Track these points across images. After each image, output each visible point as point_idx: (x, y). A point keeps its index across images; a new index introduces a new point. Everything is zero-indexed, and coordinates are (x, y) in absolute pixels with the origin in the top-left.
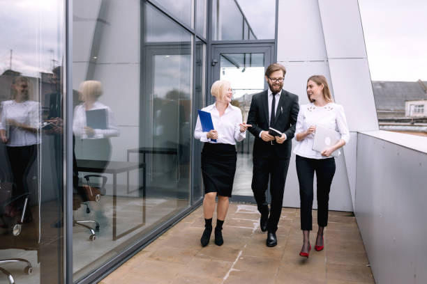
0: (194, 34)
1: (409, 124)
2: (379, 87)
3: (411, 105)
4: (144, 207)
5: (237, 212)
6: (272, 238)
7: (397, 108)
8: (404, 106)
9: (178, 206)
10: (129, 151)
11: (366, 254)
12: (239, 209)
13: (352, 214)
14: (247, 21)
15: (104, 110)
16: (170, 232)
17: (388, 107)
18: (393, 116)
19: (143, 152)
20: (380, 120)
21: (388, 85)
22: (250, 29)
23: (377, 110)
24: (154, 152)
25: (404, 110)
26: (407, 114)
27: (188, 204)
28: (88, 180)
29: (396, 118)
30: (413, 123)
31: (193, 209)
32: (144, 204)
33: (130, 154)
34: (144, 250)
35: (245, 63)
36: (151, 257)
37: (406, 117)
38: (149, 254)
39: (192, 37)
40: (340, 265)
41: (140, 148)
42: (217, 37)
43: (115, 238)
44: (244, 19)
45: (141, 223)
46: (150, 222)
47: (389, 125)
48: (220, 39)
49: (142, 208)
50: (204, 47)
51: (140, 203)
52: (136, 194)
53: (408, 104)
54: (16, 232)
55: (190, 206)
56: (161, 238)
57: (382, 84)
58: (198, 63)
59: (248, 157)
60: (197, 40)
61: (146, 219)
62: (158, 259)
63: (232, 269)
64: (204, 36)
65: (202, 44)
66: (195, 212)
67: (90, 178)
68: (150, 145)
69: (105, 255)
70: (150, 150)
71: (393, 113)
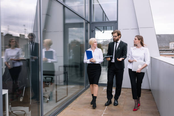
0: (85, 20)
1: (171, 52)
2: (158, 37)
3: (172, 44)
4: (67, 89)
5: (104, 90)
6: (116, 102)
7: (166, 45)
8: (169, 44)
9: (80, 88)
10: (59, 67)
11: (157, 106)
12: (104, 89)
13: (150, 90)
14: (104, 13)
15: (52, 51)
16: (78, 99)
17: (162, 45)
18: (164, 48)
19: (65, 67)
20: (160, 51)
21: (162, 36)
22: (106, 15)
23: (158, 46)
24: (69, 67)
25: (169, 46)
26: (170, 48)
27: (84, 88)
28: (46, 79)
29: (165, 50)
30: (173, 52)
31: (86, 89)
32: (67, 88)
33: (60, 68)
34: (69, 106)
35: (104, 29)
36: (71, 109)
37: (170, 49)
38: (70, 108)
39: (84, 21)
40: (147, 111)
41: (64, 65)
42: (94, 20)
43: (57, 102)
44: (103, 12)
45: (66, 95)
46: (70, 95)
47: (163, 53)
48: (95, 21)
49: (66, 90)
50: (89, 24)
51: (65, 87)
52: (63, 84)
53: (171, 44)
54: (21, 100)
55: (85, 88)
56: (74, 101)
57: (160, 36)
58: (87, 31)
59: (106, 67)
60: (86, 22)
61: (68, 94)
62: (74, 110)
63: (104, 113)
64: (89, 20)
65: (88, 23)
66: (87, 90)
67: (47, 78)
68: (68, 64)
69: (54, 108)
70: (68, 66)
71: (165, 47)
